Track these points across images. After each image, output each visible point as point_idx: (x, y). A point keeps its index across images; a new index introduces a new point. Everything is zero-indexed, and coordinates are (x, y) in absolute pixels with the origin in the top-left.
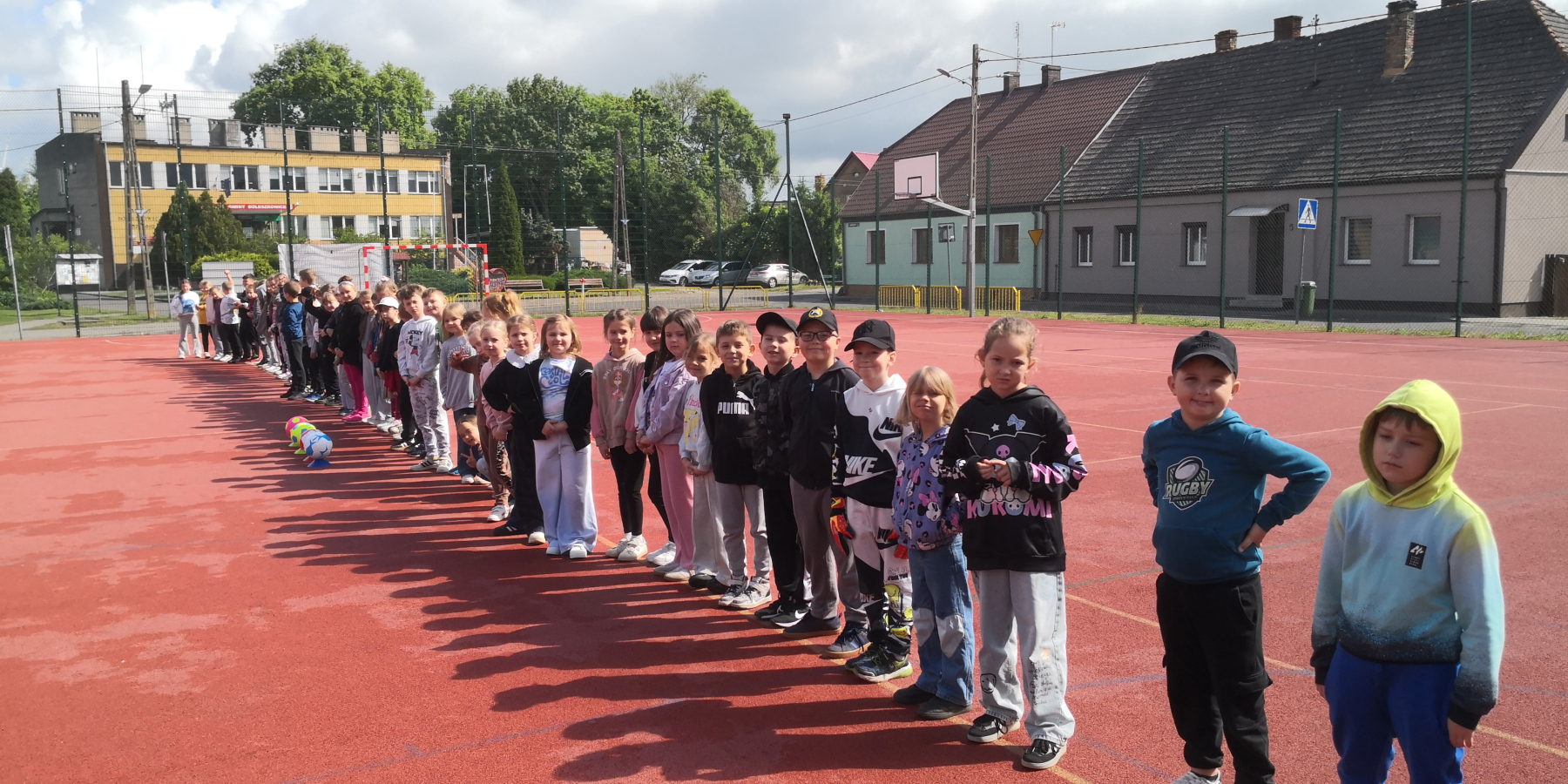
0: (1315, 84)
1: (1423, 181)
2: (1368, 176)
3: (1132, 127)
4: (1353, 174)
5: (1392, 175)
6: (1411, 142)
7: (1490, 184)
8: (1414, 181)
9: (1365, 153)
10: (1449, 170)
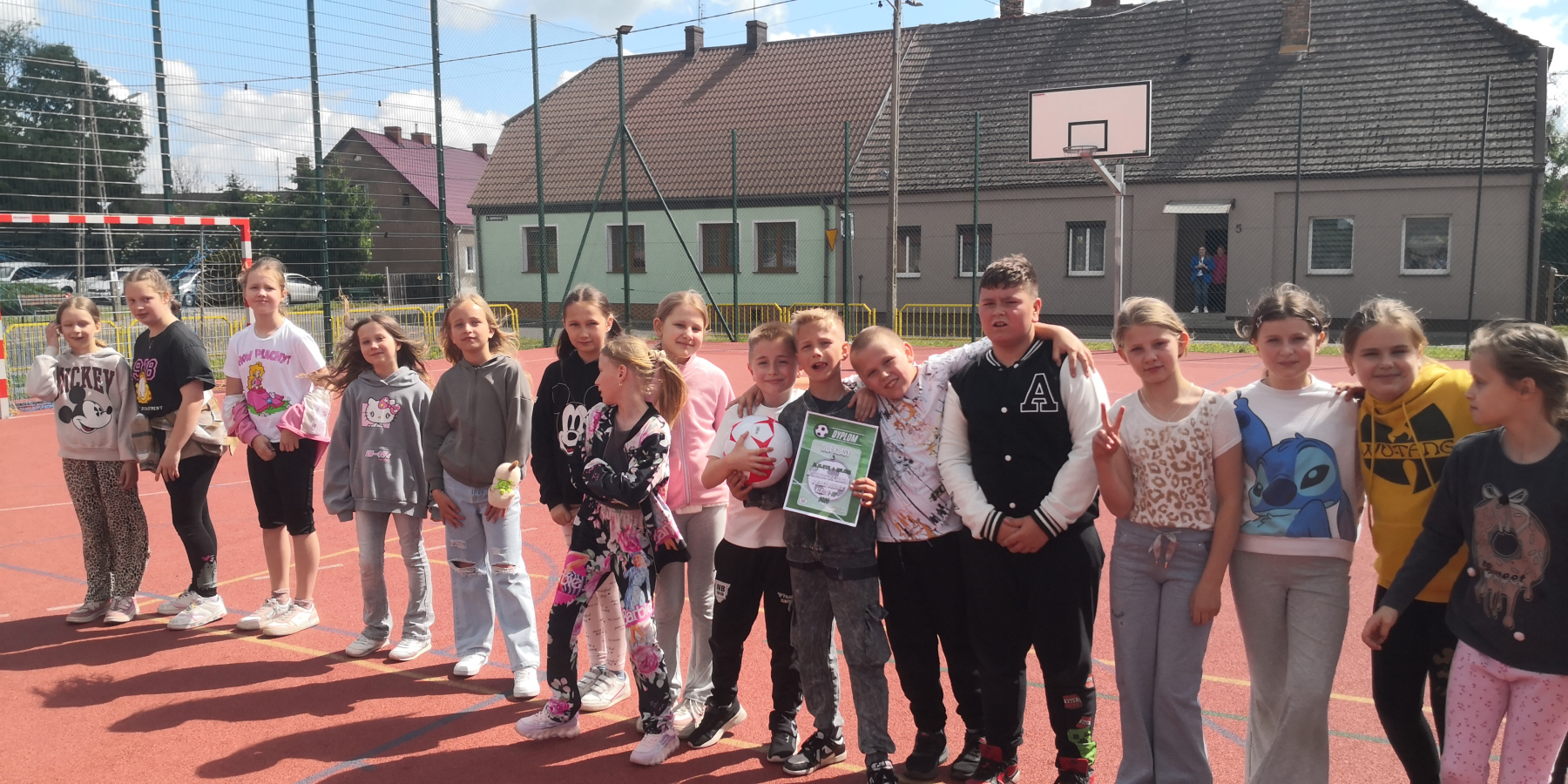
0: (1185, 59)
1: (1432, 175)
2: (1349, 166)
3: (927, 102)
4: (1325, 164)
5: (1386, 166)
6: (1378, 128)
7: (1526, 180)
8: (1420, 175)
9: (1323, 140)
10: (1461, 162)
